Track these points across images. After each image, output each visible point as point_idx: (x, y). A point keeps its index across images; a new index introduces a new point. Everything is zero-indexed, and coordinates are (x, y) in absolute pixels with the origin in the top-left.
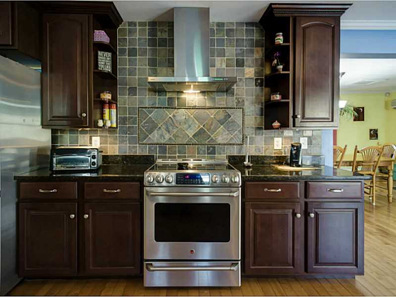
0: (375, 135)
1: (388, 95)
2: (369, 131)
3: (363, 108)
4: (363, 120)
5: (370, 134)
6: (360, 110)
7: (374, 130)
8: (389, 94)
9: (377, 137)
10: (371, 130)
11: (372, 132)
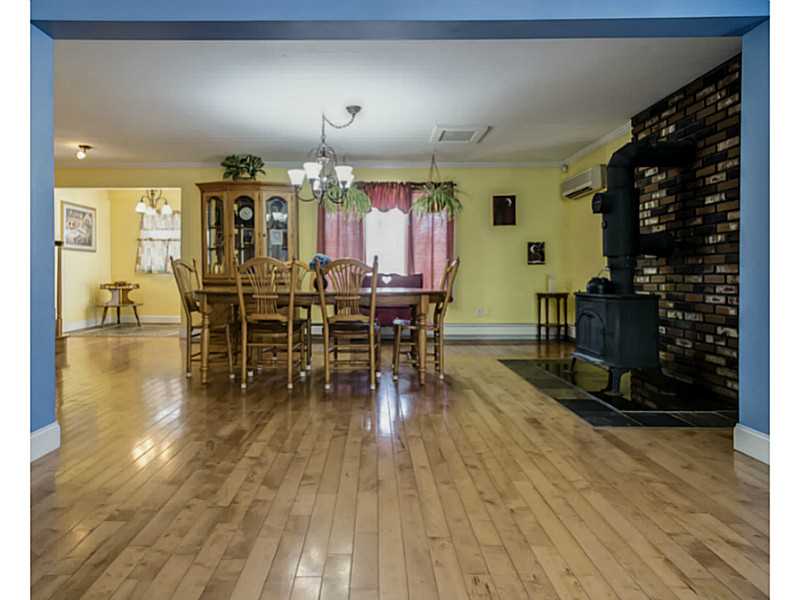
0: (538, 254)
1: (564, 169)
2: (526, 246)
3: (513, 198)
4: (513, 223)
5: (530, 253)
6: (508, 202)
7: (537, 244)
8: (567, 167)
9: (543, 259)
10: (530, 245)
11: (532, 249)
